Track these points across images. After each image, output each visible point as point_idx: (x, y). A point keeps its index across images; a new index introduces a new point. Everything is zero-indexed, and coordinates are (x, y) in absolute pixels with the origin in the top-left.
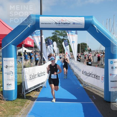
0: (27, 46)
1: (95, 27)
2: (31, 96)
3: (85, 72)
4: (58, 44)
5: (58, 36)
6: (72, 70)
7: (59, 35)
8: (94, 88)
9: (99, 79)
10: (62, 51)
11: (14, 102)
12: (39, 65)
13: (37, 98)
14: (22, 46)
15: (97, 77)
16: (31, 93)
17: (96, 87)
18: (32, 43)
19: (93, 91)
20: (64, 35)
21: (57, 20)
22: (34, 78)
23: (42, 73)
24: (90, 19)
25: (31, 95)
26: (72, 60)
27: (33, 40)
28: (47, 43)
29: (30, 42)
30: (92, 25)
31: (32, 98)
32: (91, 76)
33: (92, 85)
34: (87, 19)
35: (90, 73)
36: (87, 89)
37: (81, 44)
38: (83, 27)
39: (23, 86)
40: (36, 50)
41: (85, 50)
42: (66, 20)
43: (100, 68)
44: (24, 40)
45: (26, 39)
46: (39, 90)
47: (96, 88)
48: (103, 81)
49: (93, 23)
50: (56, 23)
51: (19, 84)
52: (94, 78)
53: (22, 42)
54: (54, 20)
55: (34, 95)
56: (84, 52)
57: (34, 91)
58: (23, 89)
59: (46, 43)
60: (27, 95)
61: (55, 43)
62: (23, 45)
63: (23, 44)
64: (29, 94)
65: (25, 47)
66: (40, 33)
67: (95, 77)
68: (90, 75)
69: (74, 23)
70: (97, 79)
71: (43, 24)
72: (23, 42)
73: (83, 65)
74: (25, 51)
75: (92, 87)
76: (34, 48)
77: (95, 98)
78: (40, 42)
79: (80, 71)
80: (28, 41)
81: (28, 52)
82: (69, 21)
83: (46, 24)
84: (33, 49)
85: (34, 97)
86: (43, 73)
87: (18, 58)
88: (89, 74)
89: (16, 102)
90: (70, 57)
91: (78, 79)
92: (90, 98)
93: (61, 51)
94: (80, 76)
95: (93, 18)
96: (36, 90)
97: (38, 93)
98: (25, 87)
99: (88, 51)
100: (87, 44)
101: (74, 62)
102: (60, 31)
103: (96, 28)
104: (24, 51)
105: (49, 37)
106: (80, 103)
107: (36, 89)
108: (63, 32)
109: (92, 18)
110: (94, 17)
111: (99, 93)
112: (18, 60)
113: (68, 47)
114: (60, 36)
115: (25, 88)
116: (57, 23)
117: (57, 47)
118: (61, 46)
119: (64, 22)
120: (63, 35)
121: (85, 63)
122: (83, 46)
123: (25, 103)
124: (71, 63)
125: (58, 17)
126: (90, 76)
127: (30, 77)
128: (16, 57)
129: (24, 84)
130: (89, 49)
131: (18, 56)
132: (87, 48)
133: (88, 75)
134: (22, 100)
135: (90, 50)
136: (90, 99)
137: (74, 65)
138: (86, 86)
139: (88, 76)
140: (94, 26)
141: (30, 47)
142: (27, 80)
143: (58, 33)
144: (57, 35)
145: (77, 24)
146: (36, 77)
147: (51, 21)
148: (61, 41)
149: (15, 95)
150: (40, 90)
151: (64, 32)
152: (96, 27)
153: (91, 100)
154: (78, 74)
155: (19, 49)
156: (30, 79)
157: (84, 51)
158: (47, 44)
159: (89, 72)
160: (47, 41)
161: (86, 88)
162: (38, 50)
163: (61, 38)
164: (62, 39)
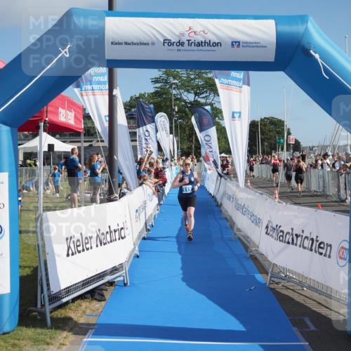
0: (57, 130)
1: (317, 56)
2: (71, 319)
3: (277, 229)
4: (175, 121)
5: (174, 92)
6: (226, 218)
7: (178, 87)
8: (310, 288)
9: (329, 257)
10: (188, 148)
11: (9, 340)
12: (101, 203)
13: (94, 325)
14: (38, 128)
15: (322, 246)
16: (72, 306)
17: (316, 287)
18: (76, 117)
19: (307, 300)
20: (198, 87)
21: (170, 30)
22: (83, 250)
23: (112, 229)
24: (296, 29)
25: (71, 314)
26: (228, 184)
27: (78, 107)
28: (133, 118)
29: (68, 112)
30: (306, 52)
31: (76, 324)
32: (299, 243)
33: (303, 276)
34: (287, 29)
35: (295, 233)
36: (284, 292)
37: (262, 120)
38: (270, 56)
39: (41, 279)
40: (91, 146)
41: (275, 144)
42: (206, 31)
43: (333, 214)
44: (46, 105)
45: (55, 101)
46: (103, 295)
47: (316, 291)
48: (343, 262)
49: (309, 43)
50: (167, 42)
51: (27, 271)
52: (311, 250)
53: (37, 115)
54: (159, 30)
55: (84, 313)
56: (273, 154)
57: (81, 297)
58: (42, 292)
59: (130, 117)
60: (56, 312)
61: (162, 119)
62: (42, 124)
63: (41, 120)
64: (63, 311)
65: (49, 133)
66: (106, 78)
67: (313, 248)
68: (295, 237)
69: (236, 44)
70: (321, 254)
71: (120, 44)
72: (42, 112)
73: (269, 200)
74: (51, 147)
75: (302, 287)
76: (82, 135)
77: (312, 328)
78: (107, 113)
79: (257, 224)
80: (60, 109)
81: (61, 152)
82: (215, 34)
83: (129, 44)
84: (80, 142)
85: (82, 321)
86: (117, 233)
87: (21, 176)
88: (292, 234)
89: (16, 342)
90: (220, 172)
91: (251, 256)
92: (294, 326)
93: (185, 147)
94: (257, 243)
95: (310, 25)
96: (89, 296)
97: (97, 306)
98: (48, 285)
99: (287, 150)
100: (283, 122)
101: (234, 188)
102: (183, 73)
103: (319, 60)
104: (46, 149)
105: (142, 96)
106: (256, 344)
107: (92, 292)
108: (192, 77)
109: (303, 23)
110: (311, 18)
111: (327, 308)
112: (23, 183)
113: (213, 131)
114: (182, 91)
115: (49, 289)
116: (173, 41)
117: (171, 133)
118: (187, 129)
119: (199, 39)
120: (193, 89)
121: (277, 196)
122: (269, 131)
123: (48, 344)
124: (225, 194)
125: (176, 19)
126: (296, 245)
127: (69, 248)
128: (17, 171)
129: (44, 273)
130: (292, 142)
131: (21, 166)
132: (284, 137)
133: (289, 238)
134: (39, 330)
135: (297, 146)
136: (295, 329)
137: (237, 200)
138: (280, 280)
139: (288, 243)
140: (312, 56)
141: (68, 133)
142: (58, 256)
143: (176, 81)
144: (171, 87)
145: (248, 45)
146: (88, 246)
147: (149, 36)
148: (185, 112)
149: (12, 312)
150: (107, 295)
151: (199, 77)
152: (320, 58)
153: (298, 333)
154: (248, 237)
155: (27, 139)
156: (68, 255)
157: (273, 147)
158: (132, 121)
159: (292, 229)
160: (133, 110)
161: (279, 288)
162: (101, 144)
163: (185, 98)
164: (190, 103)
